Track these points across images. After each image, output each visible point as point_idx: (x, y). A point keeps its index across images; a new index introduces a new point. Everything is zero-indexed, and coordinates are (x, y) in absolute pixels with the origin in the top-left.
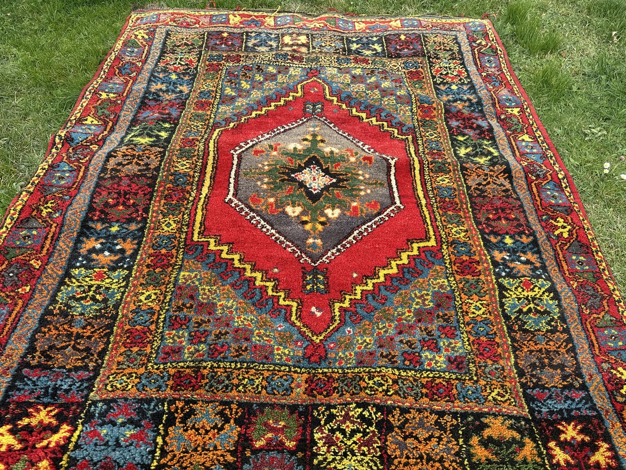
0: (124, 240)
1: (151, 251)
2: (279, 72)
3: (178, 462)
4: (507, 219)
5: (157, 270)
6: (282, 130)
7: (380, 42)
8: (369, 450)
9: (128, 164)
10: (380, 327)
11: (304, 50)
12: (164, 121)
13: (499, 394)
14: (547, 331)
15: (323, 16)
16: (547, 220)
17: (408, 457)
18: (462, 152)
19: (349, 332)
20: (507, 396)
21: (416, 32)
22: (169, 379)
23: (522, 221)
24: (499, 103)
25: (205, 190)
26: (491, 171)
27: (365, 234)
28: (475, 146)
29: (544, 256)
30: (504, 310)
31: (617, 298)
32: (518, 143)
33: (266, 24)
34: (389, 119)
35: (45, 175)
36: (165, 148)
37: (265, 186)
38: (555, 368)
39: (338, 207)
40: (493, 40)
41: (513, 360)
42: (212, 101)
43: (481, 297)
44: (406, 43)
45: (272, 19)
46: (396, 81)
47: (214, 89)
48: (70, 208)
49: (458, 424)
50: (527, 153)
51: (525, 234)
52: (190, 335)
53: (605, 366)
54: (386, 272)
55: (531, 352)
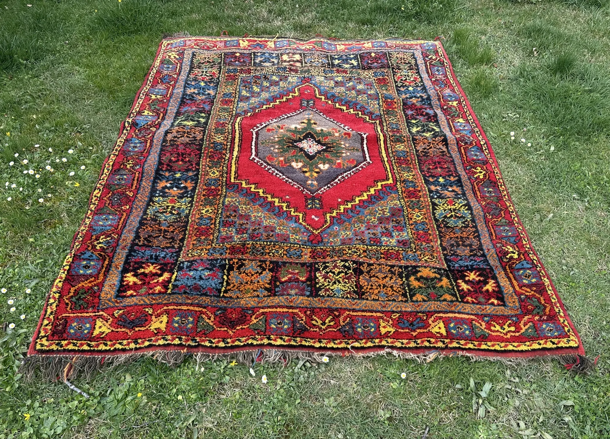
0: (186, 181)
1: (205, 187)
2: (281, 80)
3: (237, 288)
4: (441, 168)
5: (210, 198)
6: (286, 117)
7: (356, 58)
8: (349, 281)
9: (181, 137)
10: (356, 226)
11: (298, 64)
12: (201, 112)
13: (429, 258)
14: (462, 227)
15: (312, 40)
16: (469, 169)
17: (372, 286)
18: (414, 130)
19: (336, 229)
20: (434, 260)
21: (383, 51)
22: (227, 250)
23: (452, 169)
24: (443, 98)
25: (235, 153)
26: (433, 141)
27: (346, 178)
28: (423, 126)
29: (465, 189)
30: (435, 217)
31: (511, 210)
32: (454, 124)
33: (268, 47)
34: (363, 110)
35: (123, 145)
36: (205, 128)
37: (276, 151)
38: (466, 246)
39: (327, 163)
40: (441, 56)
41: (439, 242)
42: (233, 99)
43: (420, 210)
44: (375, 59)
45: (273, 43)
46: (368, 85)
47: (234, 92)
48: (146, 163)
49: (402, 272)
50: (461, 130)
51: (453, 176)
52: (236, 230)
53: (498, 245)
54: (360, 198)
55: (451, 238)
